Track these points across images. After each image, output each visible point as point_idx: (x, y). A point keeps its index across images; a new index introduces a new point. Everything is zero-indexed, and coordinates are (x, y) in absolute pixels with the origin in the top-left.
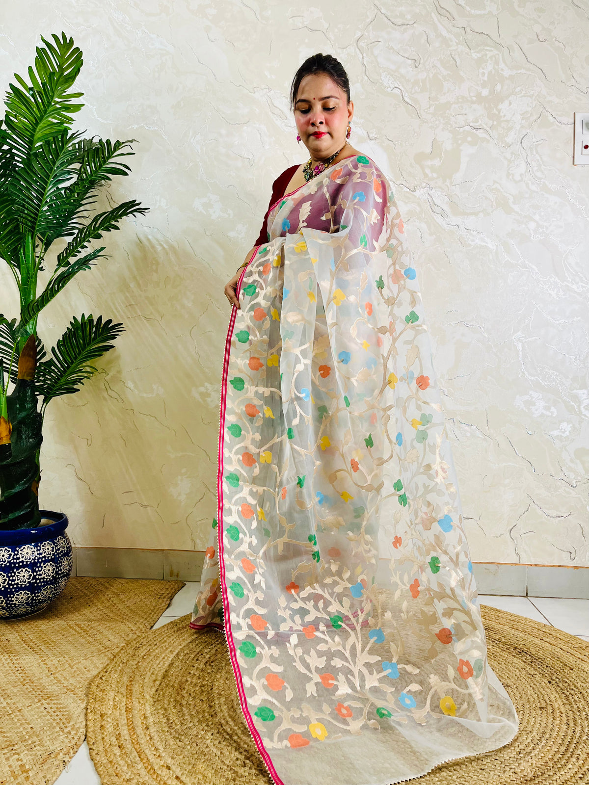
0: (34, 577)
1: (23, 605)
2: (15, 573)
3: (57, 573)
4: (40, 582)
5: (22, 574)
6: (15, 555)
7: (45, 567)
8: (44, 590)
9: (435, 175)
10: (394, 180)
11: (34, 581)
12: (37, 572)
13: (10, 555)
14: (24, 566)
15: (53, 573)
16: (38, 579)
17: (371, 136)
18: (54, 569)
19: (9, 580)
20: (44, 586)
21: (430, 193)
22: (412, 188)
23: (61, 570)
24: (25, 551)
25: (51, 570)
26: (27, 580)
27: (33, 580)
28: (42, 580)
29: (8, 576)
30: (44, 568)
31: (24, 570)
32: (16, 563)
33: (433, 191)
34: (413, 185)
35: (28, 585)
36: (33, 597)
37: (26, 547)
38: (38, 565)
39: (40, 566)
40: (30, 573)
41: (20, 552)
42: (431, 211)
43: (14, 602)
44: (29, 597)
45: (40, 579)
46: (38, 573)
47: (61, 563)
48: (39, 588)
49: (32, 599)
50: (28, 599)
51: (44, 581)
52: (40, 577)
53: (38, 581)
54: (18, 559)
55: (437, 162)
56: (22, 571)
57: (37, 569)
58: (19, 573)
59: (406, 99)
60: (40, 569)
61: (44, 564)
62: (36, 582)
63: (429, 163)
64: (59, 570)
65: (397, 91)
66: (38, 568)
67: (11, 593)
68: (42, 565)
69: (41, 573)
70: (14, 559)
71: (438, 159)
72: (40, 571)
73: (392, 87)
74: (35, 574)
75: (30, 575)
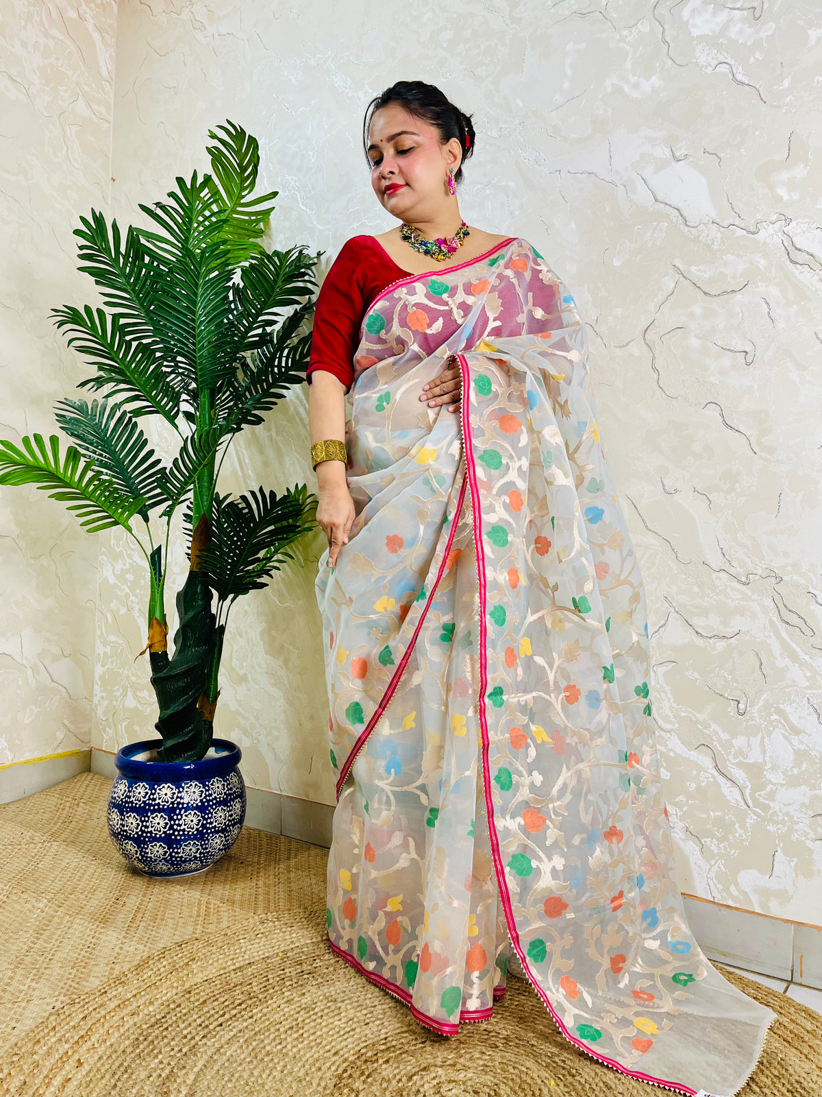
0: (171, 827)
1: (160, 861)
2: (149, 817)
3: (204, 826)
4: (179, 835)
5: (157, 820)
6: (152, 794)
7: (186, 816)
8: (185, 845)
9: (796, 196)
10: (718, 221)
11: (171, 832)
12: (175, 821)
13: (147, 793)
14: (159, 811)
15: (197, 825)
16: (176, 830)
17: (677, 154)
18: (200, 820)
19: (143, 826)
20: (185, 841)
21: (786, 229)
22: (752, 229)
23: (211, 823)
24: (164, 791)
25: (195, 821)
26: (162, 830)
27: (169, 830)
28: (181, 833)
29: (141, 821)
30: (184, 817)
31: (159, 815)
32: (151, 805)
33: (793, 224)
34: (753, 221)
35: (163, 835)
36: (171, 853)
37: (166, 786)
38: (178, 811)
39: (180, 814)
40: (166, 821)
41: (158, 791)
42: (788, 261)
43: (149, 855)
44: (166, 852)
45: (179, 831)
46: (177, 822)
47: (212, 813)
48: (178, 842)
49: (171, 854)
50: (165, 855)
51: (184, 835)
52: (179, 828)
53: (176, 833)
54: (154, 800)
55: (799, 172)
56: (157, 816)
57: (175, 817)
58: (153, 818)
59: (739, 77)
60: (179, 817)
61: (185, 812)
62: (173, 834)
63: (784, 176)
64: (207, 823)
65: (723, 69)
66: (177, 815)
67: (145, 843)
68: (182, 812)
69: (181, 822)
70: (149, 799)
71: (802, 165)
72: (179, 820)
73: (714, 63)
74: (172, 822)
75: (167, 824)
